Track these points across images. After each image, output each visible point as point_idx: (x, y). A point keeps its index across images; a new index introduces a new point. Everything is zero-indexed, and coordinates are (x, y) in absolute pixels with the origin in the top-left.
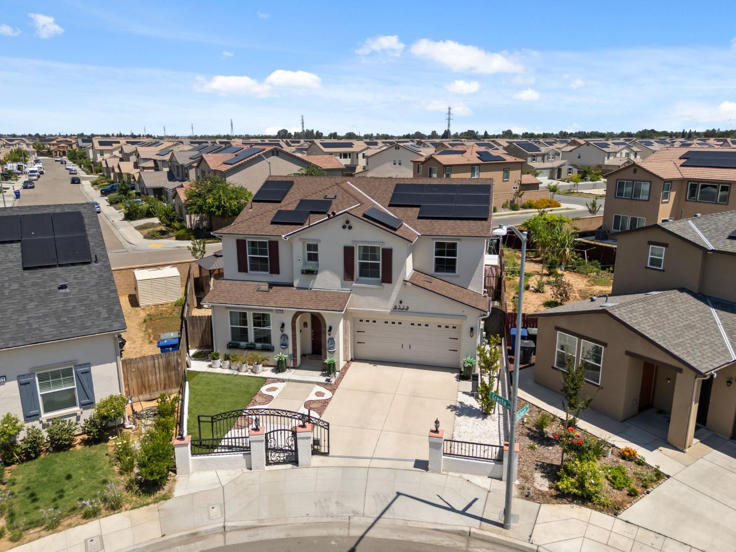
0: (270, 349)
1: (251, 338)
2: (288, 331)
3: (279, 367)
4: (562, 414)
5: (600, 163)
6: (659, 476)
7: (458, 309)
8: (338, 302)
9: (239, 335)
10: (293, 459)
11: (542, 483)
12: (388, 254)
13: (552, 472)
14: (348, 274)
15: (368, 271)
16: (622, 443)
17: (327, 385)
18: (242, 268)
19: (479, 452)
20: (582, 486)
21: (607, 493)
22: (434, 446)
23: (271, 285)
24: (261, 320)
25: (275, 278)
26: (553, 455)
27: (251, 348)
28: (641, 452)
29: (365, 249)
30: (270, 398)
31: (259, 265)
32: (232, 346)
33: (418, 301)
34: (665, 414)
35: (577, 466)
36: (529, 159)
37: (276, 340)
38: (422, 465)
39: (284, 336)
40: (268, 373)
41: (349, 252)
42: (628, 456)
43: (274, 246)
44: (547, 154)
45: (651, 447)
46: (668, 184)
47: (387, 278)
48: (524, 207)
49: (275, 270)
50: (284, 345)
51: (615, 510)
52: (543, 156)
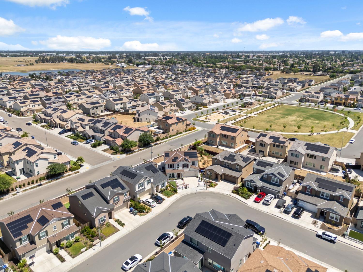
0: (174, 178)
1: (172, 176)
2: (177, 175)
3: (176, 180)
4: (209, 180)
5: (201, 102)
6: (217, 184)
7: (196, 170)
8: (183, 171)
9: (170, 176)
10: (186, 188)
11: (208, 186)
12: (188, 164)
13: (209, 185)
14: (183, 167)
15: (185, 166)
16: (214, 182)
17: (183, 181)
18: (169, 168)
19: (202, 185)
20: (212, 186)
21: (214, 186)
22: (199, 185)
23: (173, 169)
24: (173, 174)
25: (173, 168)
26: (209, 184)
27: (172, 178)
28: (216, 182)
29: (185, 164)
30: (178, 183)
31: (171, 167)
32: (169, 178)
33: (192, 169)
34: (218, 178)
35: (211, 184)
36: (182, 105)
37: (175, 176)
38: (198, 187)
39: (176, 176)
40: (174, 180)
41: (183, 164)
42: (215, 183)
43: (173, 165)
44: (187, 102)
45: (217, 182)
46: (218, 135)
47: (188, 167)
48: (188, 131)
49: (173, 167)
50: (176, 177)
51: (214, 187)
52: (186, 103)
